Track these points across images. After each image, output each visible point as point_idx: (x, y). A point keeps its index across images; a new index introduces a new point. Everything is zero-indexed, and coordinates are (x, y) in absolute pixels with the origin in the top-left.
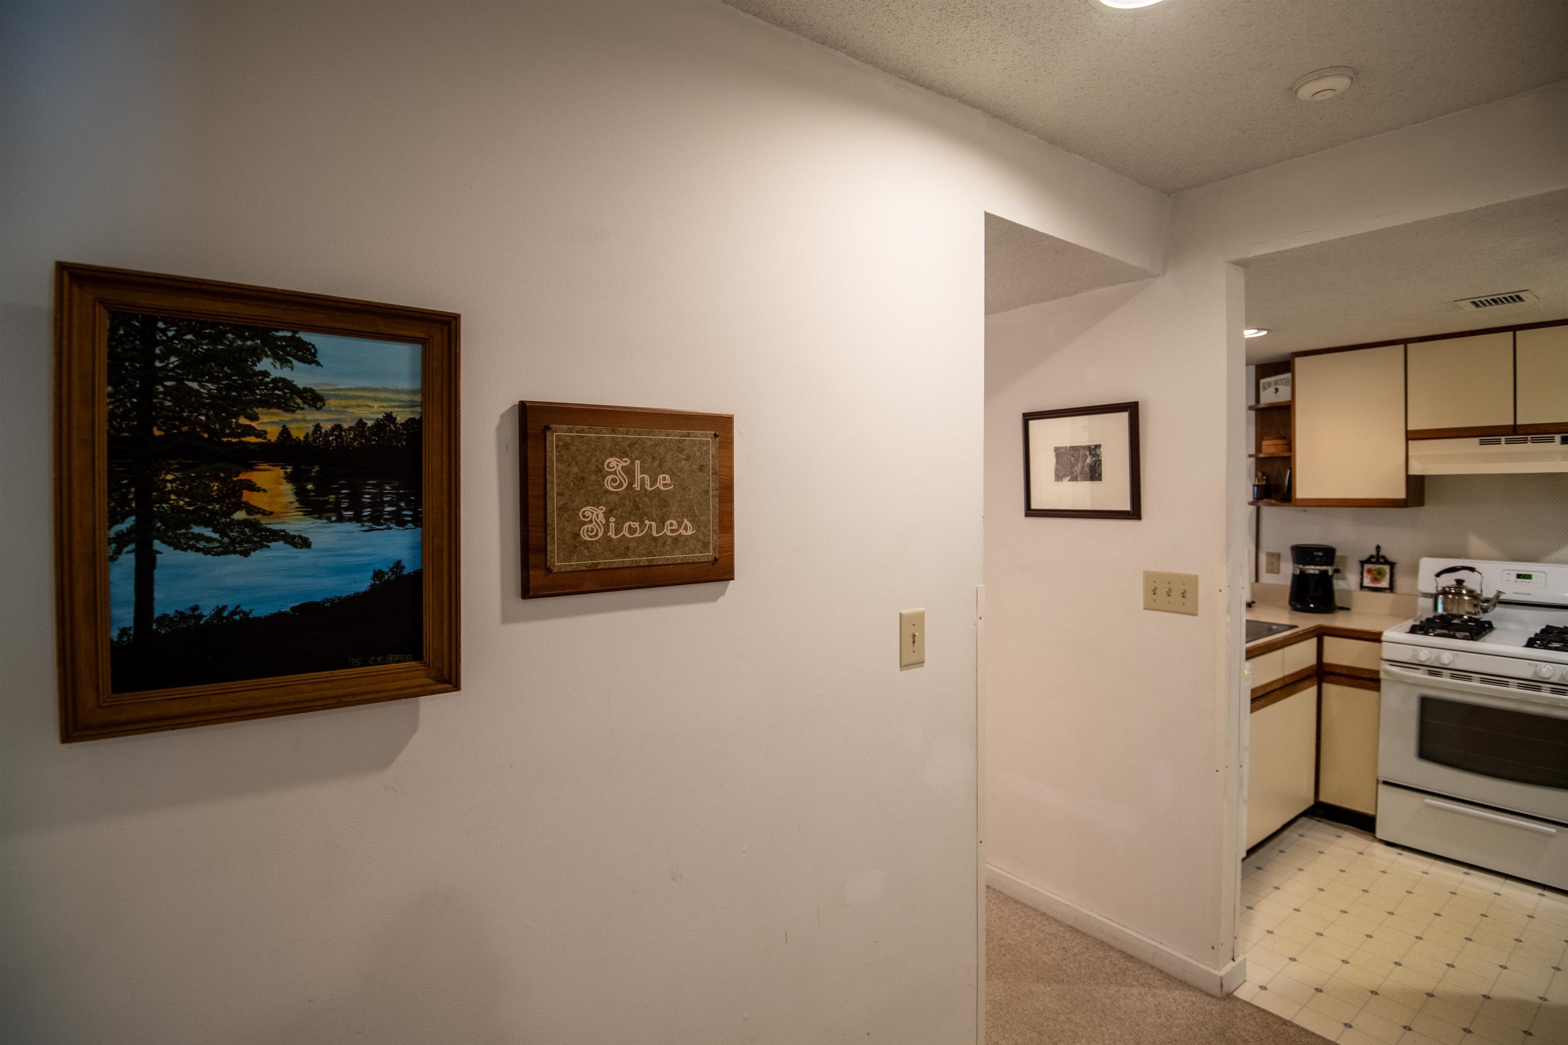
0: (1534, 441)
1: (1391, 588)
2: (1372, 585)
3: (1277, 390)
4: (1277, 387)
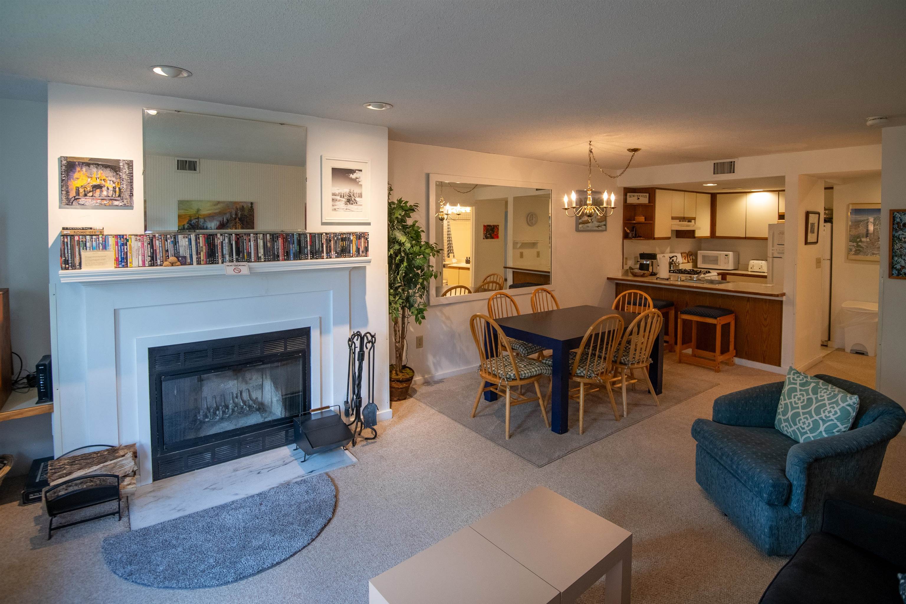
3: (638, 199)
4: (639, 197)
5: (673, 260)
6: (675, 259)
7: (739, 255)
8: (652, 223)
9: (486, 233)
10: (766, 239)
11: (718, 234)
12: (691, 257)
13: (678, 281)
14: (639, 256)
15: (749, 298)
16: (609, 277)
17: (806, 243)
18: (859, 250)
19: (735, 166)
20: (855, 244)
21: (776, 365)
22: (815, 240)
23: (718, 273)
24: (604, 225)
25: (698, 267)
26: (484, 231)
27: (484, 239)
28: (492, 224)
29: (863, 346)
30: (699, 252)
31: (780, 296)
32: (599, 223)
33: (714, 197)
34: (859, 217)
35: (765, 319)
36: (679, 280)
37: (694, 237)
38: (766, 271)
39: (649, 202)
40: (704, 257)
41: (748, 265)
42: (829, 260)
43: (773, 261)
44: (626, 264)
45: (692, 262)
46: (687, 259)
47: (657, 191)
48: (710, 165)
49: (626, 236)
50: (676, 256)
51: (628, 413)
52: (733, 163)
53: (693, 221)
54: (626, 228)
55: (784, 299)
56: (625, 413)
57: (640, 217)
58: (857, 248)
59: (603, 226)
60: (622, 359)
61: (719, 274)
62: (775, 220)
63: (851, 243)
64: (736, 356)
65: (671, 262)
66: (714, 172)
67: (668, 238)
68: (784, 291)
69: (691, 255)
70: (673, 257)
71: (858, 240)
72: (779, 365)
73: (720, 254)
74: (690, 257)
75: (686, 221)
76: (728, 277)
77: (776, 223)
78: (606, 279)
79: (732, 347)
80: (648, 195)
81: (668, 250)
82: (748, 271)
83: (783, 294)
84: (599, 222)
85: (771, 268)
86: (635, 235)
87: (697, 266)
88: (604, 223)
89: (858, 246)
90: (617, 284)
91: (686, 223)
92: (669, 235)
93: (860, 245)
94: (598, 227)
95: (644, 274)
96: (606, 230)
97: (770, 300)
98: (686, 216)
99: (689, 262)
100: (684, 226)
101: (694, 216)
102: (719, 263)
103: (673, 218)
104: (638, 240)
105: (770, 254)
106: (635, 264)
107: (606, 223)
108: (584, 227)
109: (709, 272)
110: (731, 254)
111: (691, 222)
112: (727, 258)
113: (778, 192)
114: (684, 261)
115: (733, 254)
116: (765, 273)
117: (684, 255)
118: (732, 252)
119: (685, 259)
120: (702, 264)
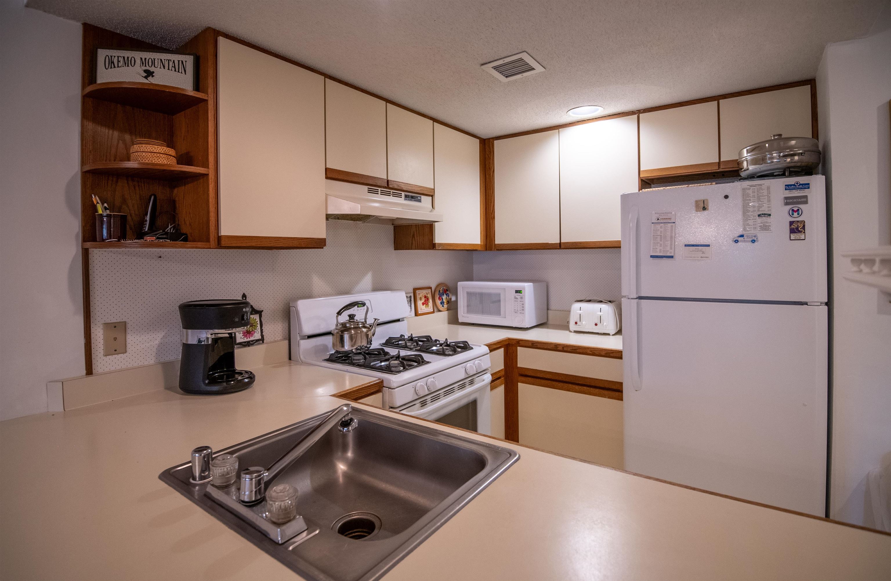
0: (383, 193)
1: (262, 339)
2: (246, 340)
3: (149, 74)
4: (152, 69)
5: (351, 317)
7: (548, 289)
8: (207, 175)
11: (499, 240)
12: (444, 297)
23: (490, 346)
25: (460, 320)
30: (461, 284)
37: (436, 246)
39: (195, 88)
40: (470, 295)
41: (568, 314)
45: (448, 310)
46: (430, 303)
49: (94, 232)
53: (426, 199)
57: (154, 147)
61: (494, 347)
65: (343, 325)
67: (318, 244)
69: (446, 291)
70: (350, 306)
73: (504, 289)
74: (440, 298)
75: (396, 196)
80: (189, 60)
82: (568, 331)
87: (457, 319)
91: (401, 201)
92: (318, 234)
99: (439, 311)
101: (430, 187)
102: (502, 310)
110: (528, 287)
111: (420, 201)
112: (519, 300)
113: (636, 116)
114: (422, 308)
115: (534, 287)
116: (609, 334)
117: (421, 294)
118: (531, 284)
119: (426, 303)
120: (466, 315)
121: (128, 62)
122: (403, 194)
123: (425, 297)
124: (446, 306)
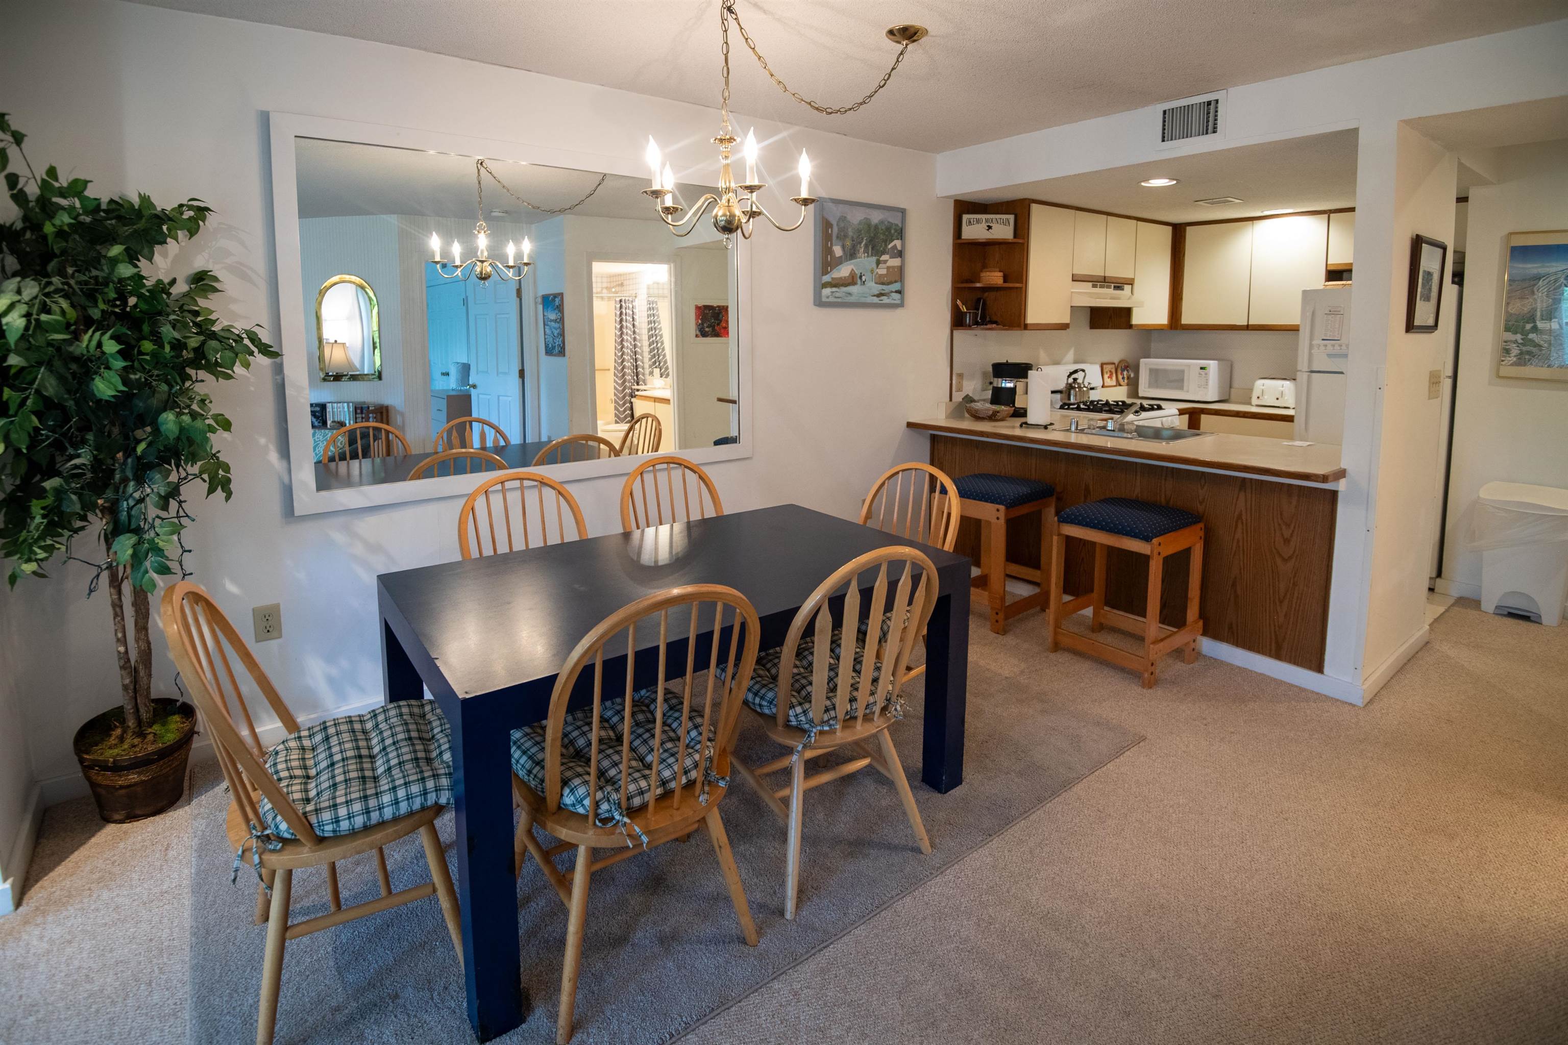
3: (990, 227)
4: (991, 225)
5: (1075, 380)
6: (1080, 376)
7: (1232, 366)
8: (1021, 288)
9: (702, 324)
10: (1294, 329)
11: (1186, 319)
12: (1125, 373)
13: (1069, 430)
14: (991, 369)
15: (1244, 479)
16: (912, 420)
17: (1410, 327)
18: (1529, 353)
19: (1219, 114)
20: (1519, 337)
21: (1310, 668)
22: (1431, 322)
23: (1179, 410)
24: (896, 292)
25: (1141, 395)
26: (697, 318)
27: (697, 336)
28: (715, 303)
29: (1528, 597)
30: (1142, 361)
31: (1330, 478)
32: (880, 287)
33: (1179, 232)
34: (1533, 268)
35: (1287, 541)
36: (1073, 428)
37: (1130, 326)
38: (1292, 406)
39: (1015, 236)
40: (1153, 372)
41: (1251, 390)
42: (1449, 377)
43: (1309, 377)
44: (960, 389)
45: (1128, 385)
46: (1114, 378)
47: (1034, 207)
48: (1152, 116)
49: (958, 322)
50: (1083, 371)
51: (798, 906)
52: (1212, 107)
53: (1127, 288)
54: (959, 302)
55: (1341, 486)
56: (790, 905)
57: (993, 274)
58: (1524, 349)
59: (893, 294)
60: (791, 713)
61: (1182, 412)
62: (1318, 281)
63: (1509, 336)
64: (1205, 633)
65: (1070, 385)
66: (1163, 137)
67: (1064, 327)
68: (1343, 465)
69: (1126, 368)
70: (1076, 372)
71: (1528, 326)
72: (1319, 668)
73: (1189, 366)
74: (1122, 374)
75: (1109, 287)
76: (1204, 418)
77: (1322, 287)
78: (905, 424)
79: (1192, 612)
80: (1011, 218)
81: (1070, 356)
82: (1250, 404)
83: (1341, 474)
84: (883, 284)
85: (1306, 397)
86: (983, 317)
87: (1138, 393)
88: (896, 286)
89: (1526, 342)
90: (934, 438)
91: (1111, 291)
92: (1066, 320)
93: (1532, 341)
94: (880, 295)
95: (995, 413)
96: (901, 305)
97: (1300, 487)
98: (1111, 273)
99: (1120, 385)
100: (1107, 298)
101: (1131, 276)
102: (1185, 388)
103: (1075, 279)
104: (989, 329)
105: (1303, 364)
106: (984, 390)
107: (903, 286)
108: (837, 295)
109: (1159, 408)
110: (1213, 365)
111: (1123, 290)
112: (1204, 375)
113: (1327, 215)
114: (1108, 382)
115: (1219, 364)
116: (1289, 408)
117: (1107, 368)
118: (1216, 362)
119: (1110, 377)
120: (1147, 390)
121: (978, 221)
122: (1113, 285)
123: (1110, 371)
124: (1126, 381)
